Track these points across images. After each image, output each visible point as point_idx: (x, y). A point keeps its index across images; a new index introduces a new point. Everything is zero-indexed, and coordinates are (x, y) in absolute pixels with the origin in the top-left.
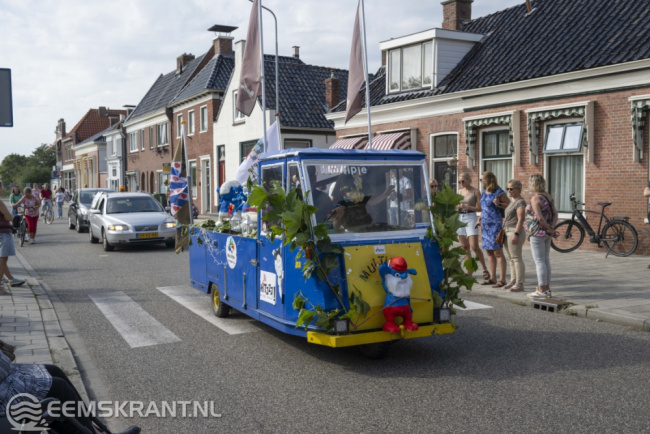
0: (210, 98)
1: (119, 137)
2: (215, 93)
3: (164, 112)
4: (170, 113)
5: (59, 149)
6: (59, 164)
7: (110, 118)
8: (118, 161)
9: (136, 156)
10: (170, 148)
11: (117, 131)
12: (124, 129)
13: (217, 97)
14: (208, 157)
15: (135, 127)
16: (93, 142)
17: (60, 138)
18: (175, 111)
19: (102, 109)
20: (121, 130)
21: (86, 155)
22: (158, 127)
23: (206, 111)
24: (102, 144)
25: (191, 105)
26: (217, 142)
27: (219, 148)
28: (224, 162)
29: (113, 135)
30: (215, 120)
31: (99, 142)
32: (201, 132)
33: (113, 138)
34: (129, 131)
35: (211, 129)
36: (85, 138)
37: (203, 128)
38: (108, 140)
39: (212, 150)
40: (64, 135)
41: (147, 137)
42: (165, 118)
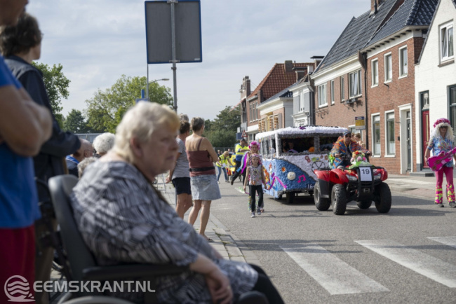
0: (411, 36)
1: (307, 91)
2: (417, 30)
3: (357, 58)
4: (363, 59)
5: (244, 109)
6: (243, 125)
7: (296, 72)
8: (306, 118)
9: (325, 111)
10: (363, 100)
11: (304, 84)
12: (312, 82)
13: (419, 35)
14: (408, 107)
15: (323, 79)
16: (279, 99)
17: (246, 97)
18: (369, 56)
19: (289, 63)
20: (309, 83)
21: (272, 113)
22: (350, 75)
23: (406, 52)
24: (288, 101)
25: (388, 47)
26: (419, 88)
27: (422, 94)
28: (427, 111)
29: (300, 90)
30: (417, 61)
31: (286, 98)
32: (400, 77)
33: (300, 92)
34: (317, 83)
35: (412, 73)
36: (270, 96)
37: (402, 73)
38: (295, 95)
39: (414, 97)
40: (249, 93)
41: (337, 88)
42: (358, 65)
